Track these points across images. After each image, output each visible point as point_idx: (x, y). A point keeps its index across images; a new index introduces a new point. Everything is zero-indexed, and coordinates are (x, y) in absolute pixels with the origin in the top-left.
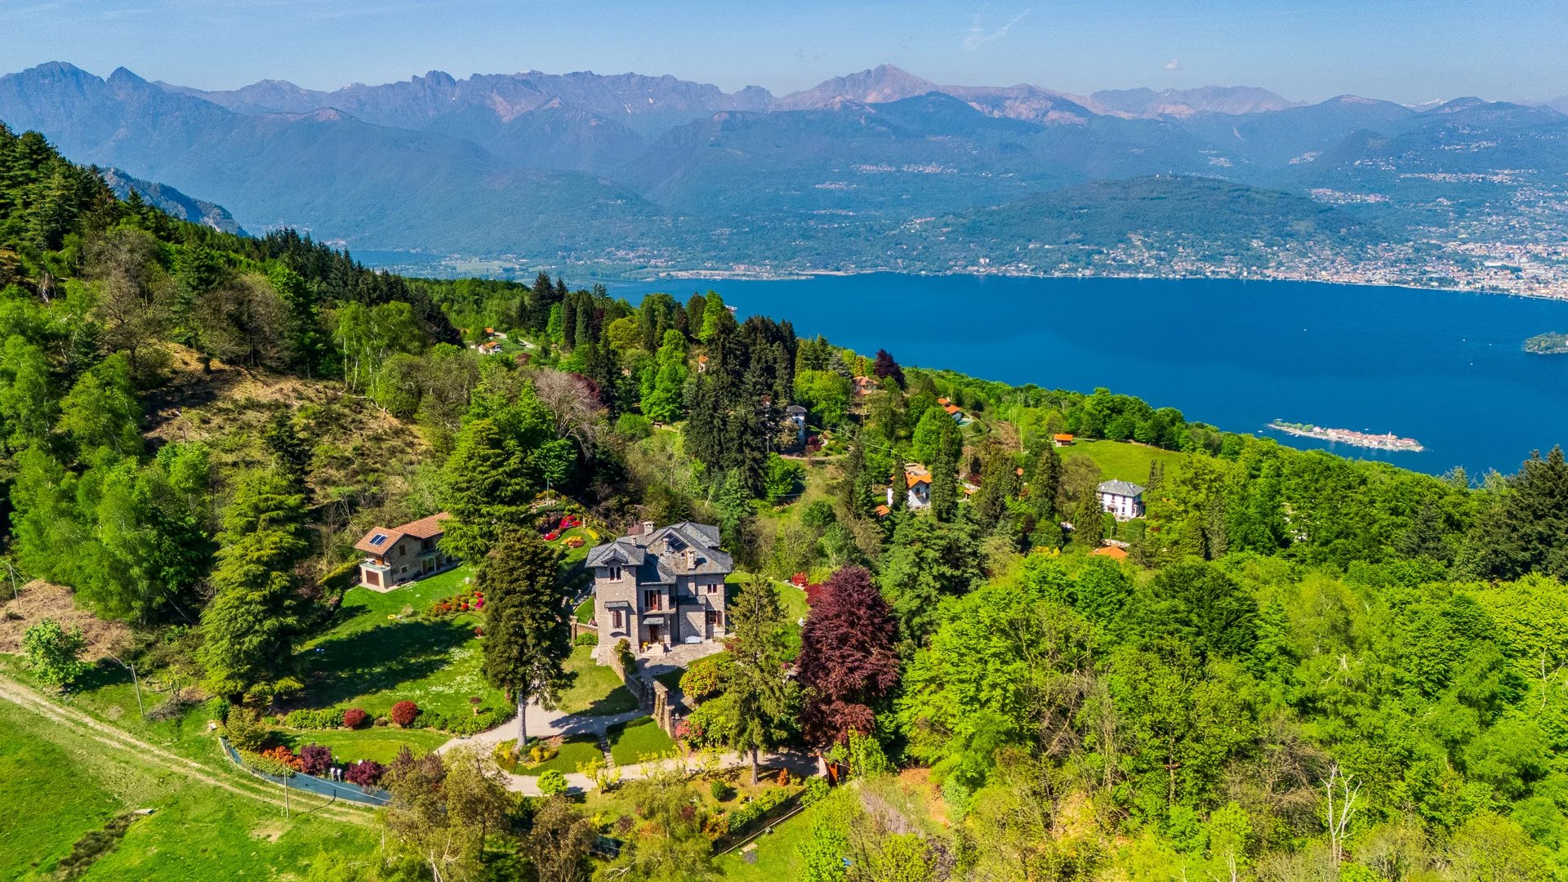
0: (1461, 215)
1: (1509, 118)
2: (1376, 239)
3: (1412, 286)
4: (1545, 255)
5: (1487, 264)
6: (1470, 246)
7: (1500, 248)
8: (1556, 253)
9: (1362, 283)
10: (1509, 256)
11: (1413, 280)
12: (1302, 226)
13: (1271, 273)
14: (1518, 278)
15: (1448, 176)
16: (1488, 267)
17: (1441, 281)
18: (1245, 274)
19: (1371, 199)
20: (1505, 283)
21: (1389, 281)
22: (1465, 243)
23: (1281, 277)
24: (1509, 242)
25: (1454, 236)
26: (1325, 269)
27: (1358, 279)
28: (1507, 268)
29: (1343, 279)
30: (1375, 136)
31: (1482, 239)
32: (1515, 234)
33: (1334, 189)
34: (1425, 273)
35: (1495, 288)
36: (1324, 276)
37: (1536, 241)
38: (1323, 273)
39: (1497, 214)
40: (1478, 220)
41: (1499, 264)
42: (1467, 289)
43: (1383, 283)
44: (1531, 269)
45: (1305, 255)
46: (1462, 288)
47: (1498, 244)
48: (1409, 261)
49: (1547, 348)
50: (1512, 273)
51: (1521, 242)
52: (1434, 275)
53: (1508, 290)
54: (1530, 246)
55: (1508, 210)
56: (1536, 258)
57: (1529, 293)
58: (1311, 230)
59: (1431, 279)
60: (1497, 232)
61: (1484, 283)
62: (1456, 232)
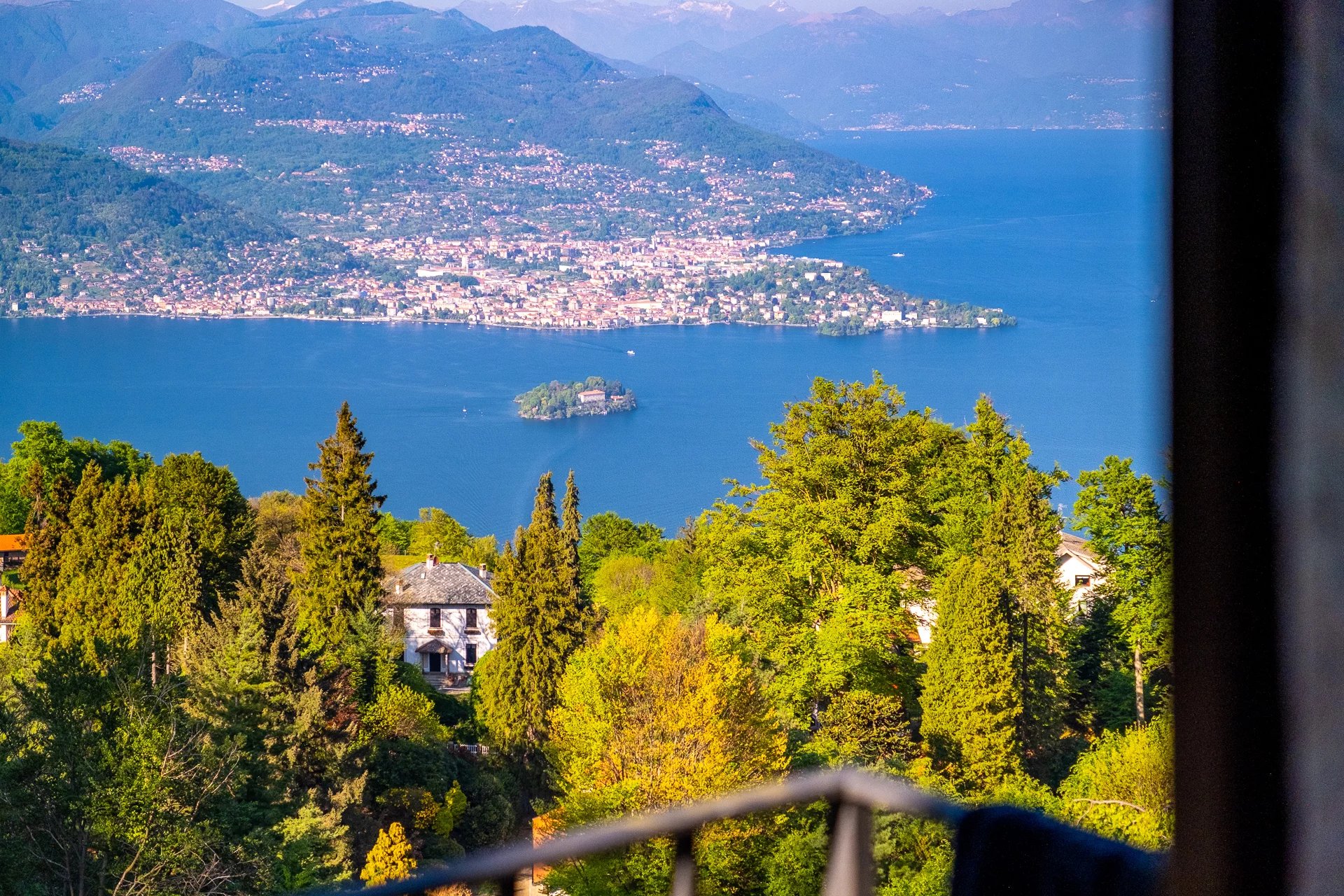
0: (363, 191)
1: (406, 29)
2: (242, 234)
3: (313, 316)
4: (504, 255)
5: (421, 272)
6: (387, 244)
7: (434, 248)
8: (519, 252)
9: (228, 315)
10: (449, 259)
11: (314, 306)
12: (108, 213)
13: (62, 305)
14: (476, 294)
15: (331, 123)
16: (424, 279)
17: (355, 303)
18: (15, 307)
19: (214, 164)
20: (456, 302)
21: (272, 309)
22: (378, 240)
23: (83, 310)
24: (444, 237)
25: (359, 228)
26: (159, 292)
27: (219, 308)
28: (455, 279)
29: (193, 310)
30: (203, 52)
31: (403, 231)
32: (451, 220)
33: (150, 146)
34: (328, 293)
35: (445, 314)
36: (160, 305)
37: (486, 234)
38: (157, 299)
39: (420, 189)
40: (392, 200)
41: (440, 273)
42: (401, 316)
43: (263, 313)
44: (489, 280)
45: (120, 268)
46: (394, 316)
47: (430, 240)
48: (298, 273)
49: (553, 410)
50: (464, 286)
51: (463, 236)
52: (346, 296)
53: (465, 316)
54: (479, 242)
55: (431, 181)
56: (492, 260)
57: (499, 319)
58: (126, 220)
59: (341, 303)
60: (424, 219)
61: (427, 305)
62: (360, 221)
